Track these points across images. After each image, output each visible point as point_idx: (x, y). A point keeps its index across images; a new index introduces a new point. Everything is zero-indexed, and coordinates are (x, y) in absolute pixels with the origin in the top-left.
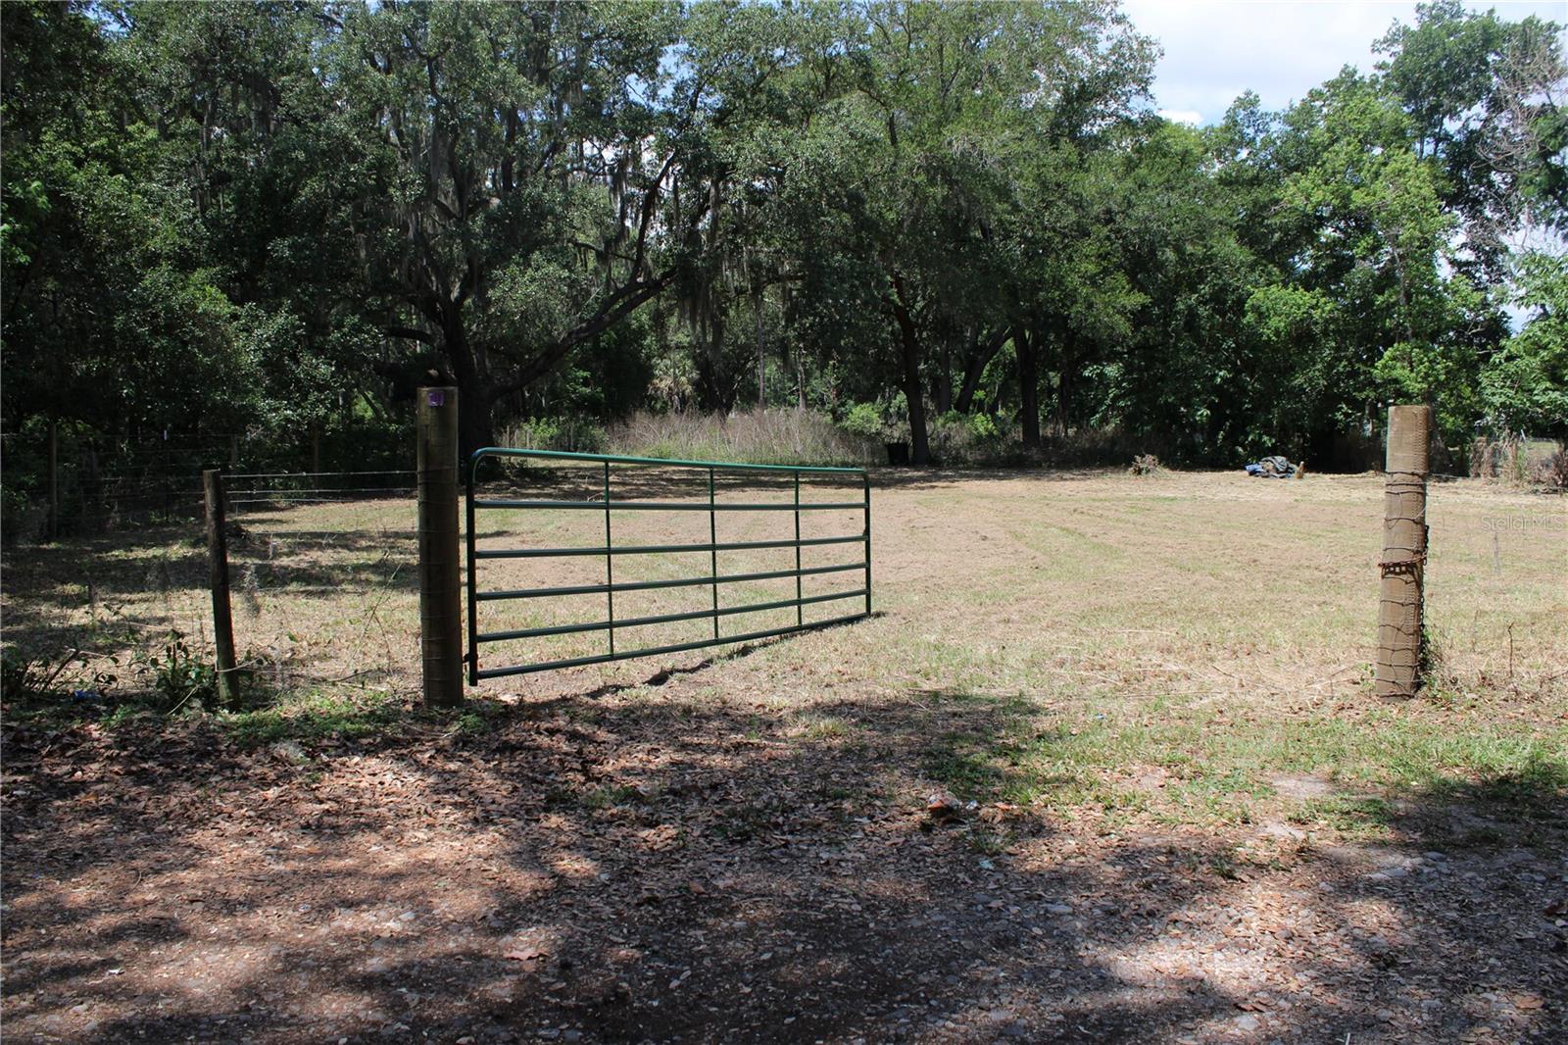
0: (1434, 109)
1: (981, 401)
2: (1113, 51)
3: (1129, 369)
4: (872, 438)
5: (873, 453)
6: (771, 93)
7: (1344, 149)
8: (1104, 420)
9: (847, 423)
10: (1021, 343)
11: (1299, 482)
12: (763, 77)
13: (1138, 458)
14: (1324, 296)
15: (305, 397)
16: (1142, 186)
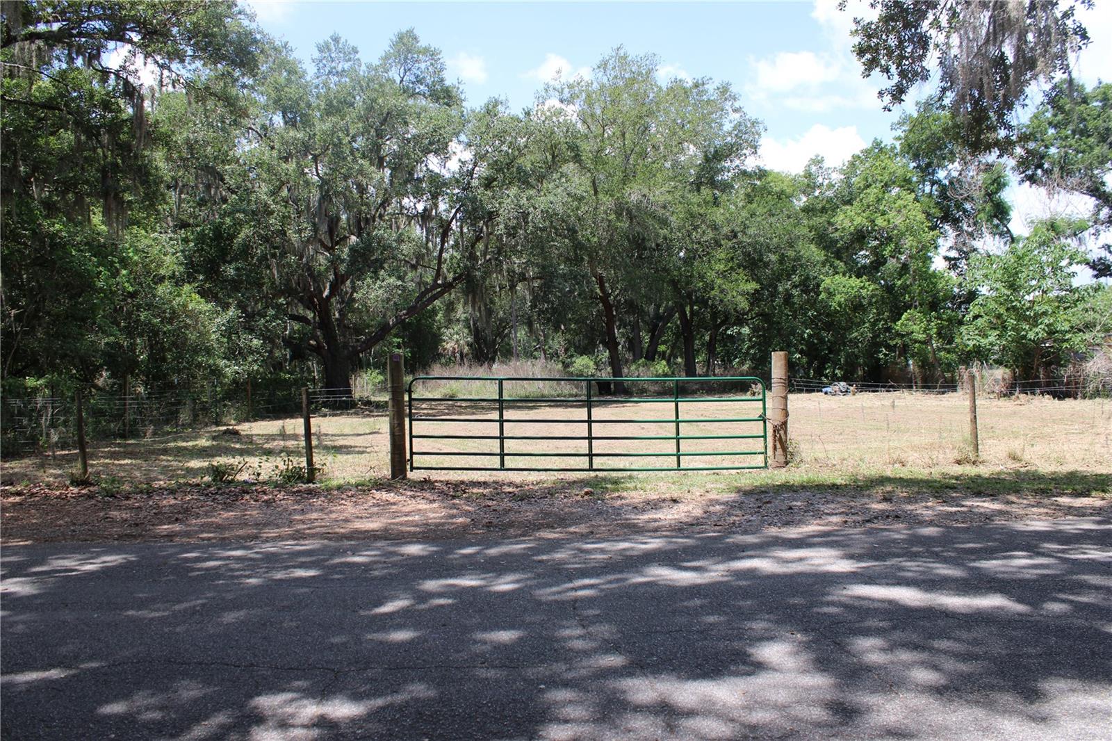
0: (929, 165)
1: (664, 352)
2: (734, 128)
3: (755, 330)
4: (588, 378)
6: (519, 168)
7: (874, 191)
8: (741, 363)
9: (571, 369)
11: (853, 397)
12: (514, 159)
13: (753, 386)
14: (868, 281)
15: (245, 359)
16: (753, 215)
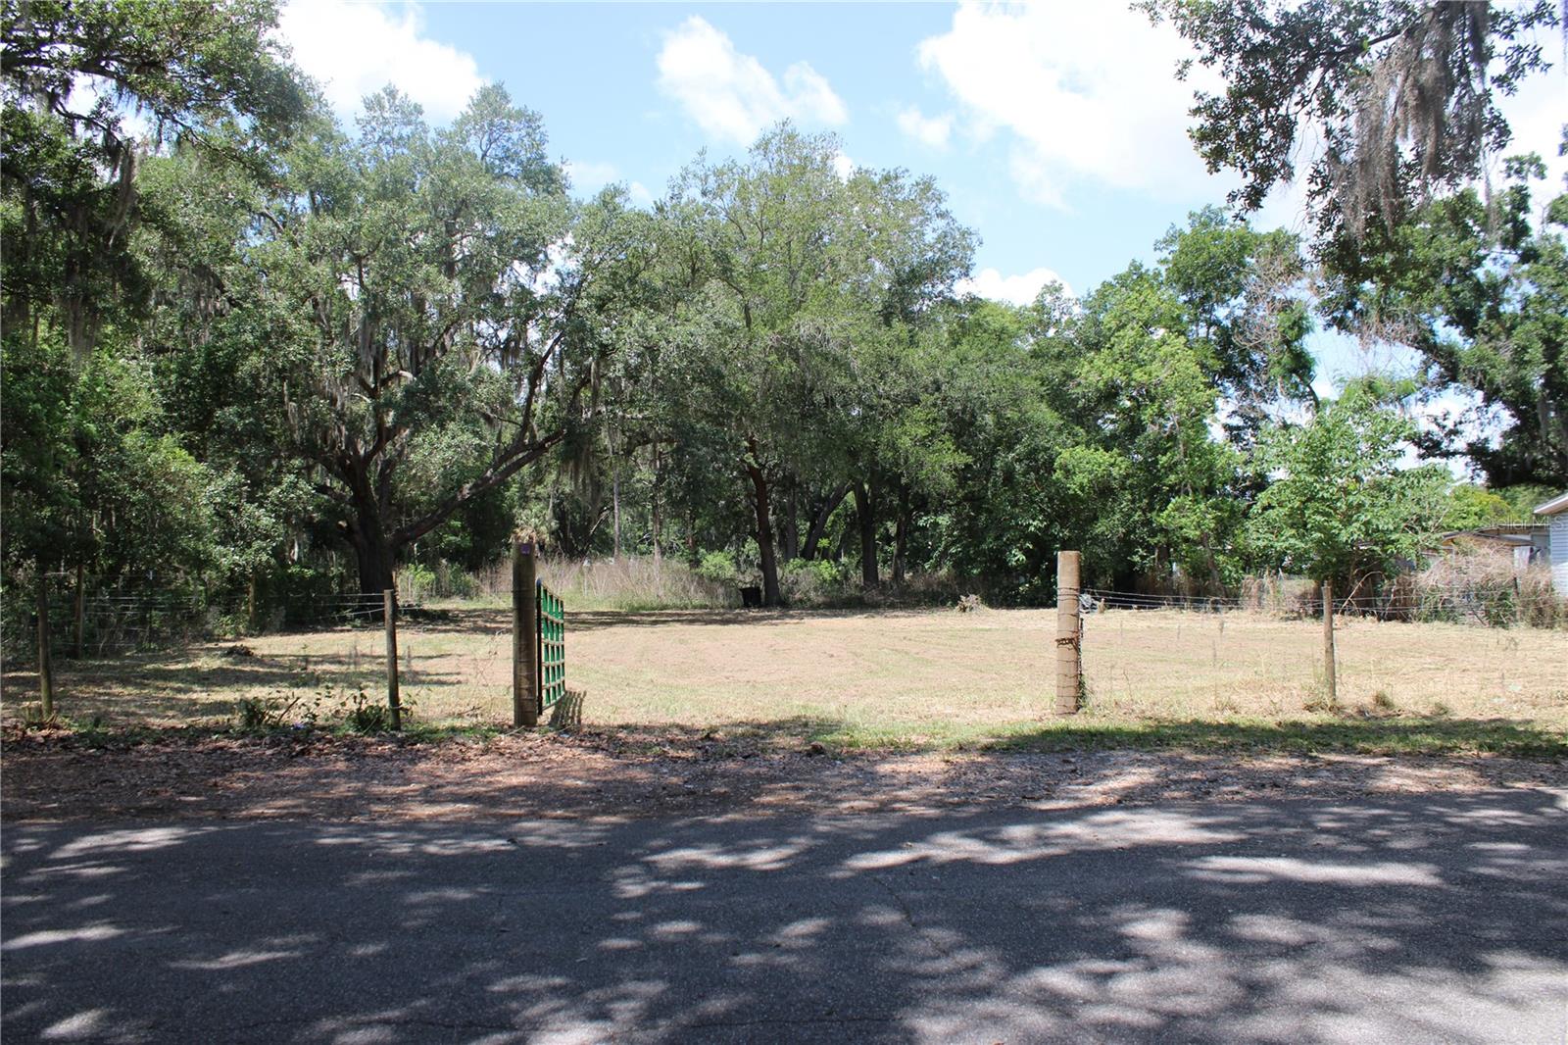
0: (1206, 298)
1: (825, 549)
2: (938, 240)
3: (957, 518)
4: (726, 583)
5: (728, 595)
6: (645, 286)
7: (1130, 333)
8: (937, 566)
9: (702, 570)
10: (861, 496)
11: (1101, 616)
12: (639, 271)
13: (963, 598)
14: (1120, 455)
15: (249, 545)
16: (963, 360)
